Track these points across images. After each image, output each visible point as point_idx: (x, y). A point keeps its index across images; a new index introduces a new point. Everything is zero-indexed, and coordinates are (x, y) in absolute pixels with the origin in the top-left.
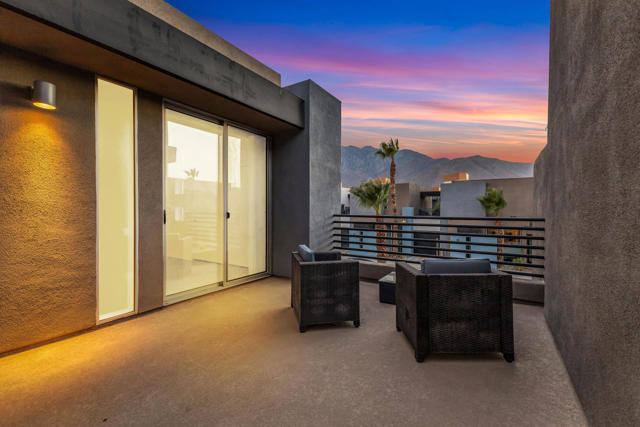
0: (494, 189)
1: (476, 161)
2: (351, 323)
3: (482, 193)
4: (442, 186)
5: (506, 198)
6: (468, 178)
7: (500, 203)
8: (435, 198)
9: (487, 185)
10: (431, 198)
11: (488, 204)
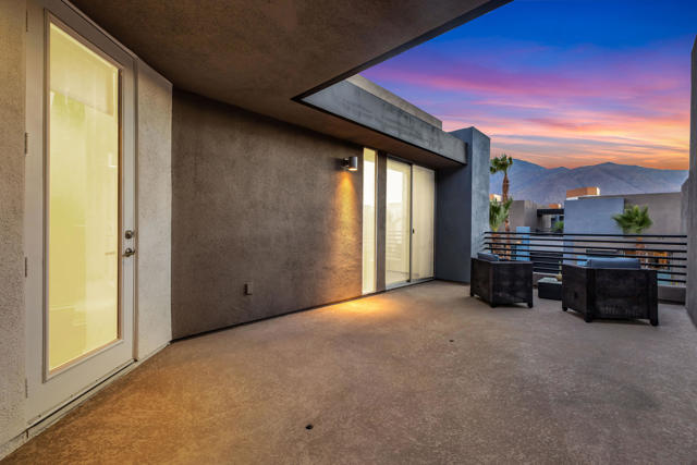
0: (636, 207)
2: (525, 305)
3: (619, 211)
4: (566, 202)
5: (651, 215)
6: (598, 194)
7: (644, 222)
8: (556, 216)
9: (625, 202)
10: (550, 216)
11: (627, 224)
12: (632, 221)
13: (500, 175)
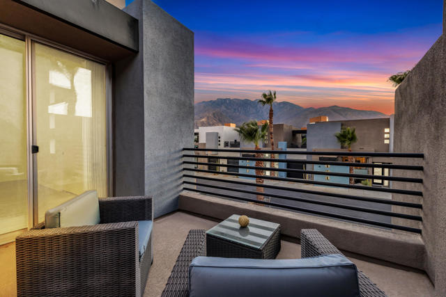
0: (348, 128)
1: (334, 109)
3: (338, 131)
4: (309, 125)
5: (356, 133)
6: (327, 120)
7: (353, 139)
8: (304, 135)
9: (342, 125)
10: (301, 135)
11: (343, 139)
12: (346, 137)
13: (267, 106)
